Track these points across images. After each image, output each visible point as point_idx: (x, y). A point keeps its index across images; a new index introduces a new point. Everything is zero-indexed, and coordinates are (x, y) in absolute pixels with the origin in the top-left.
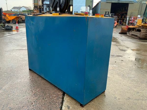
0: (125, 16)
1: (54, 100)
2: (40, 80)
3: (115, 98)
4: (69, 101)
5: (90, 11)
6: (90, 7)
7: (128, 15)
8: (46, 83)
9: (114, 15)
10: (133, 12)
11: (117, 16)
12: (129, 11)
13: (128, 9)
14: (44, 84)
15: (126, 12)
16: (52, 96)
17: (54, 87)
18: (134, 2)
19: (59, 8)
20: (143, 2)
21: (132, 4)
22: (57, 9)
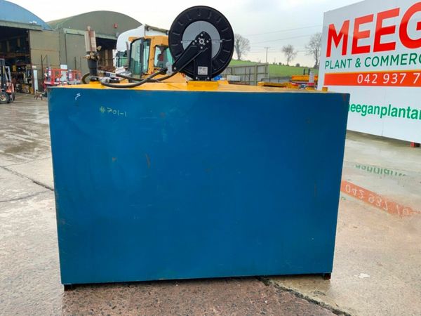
10: (46, 57)
13: (31, 47)
18: (42, 28)
19: (206, 68)
20: (66, 30)
21: (39, 33)
22: (199, 70)
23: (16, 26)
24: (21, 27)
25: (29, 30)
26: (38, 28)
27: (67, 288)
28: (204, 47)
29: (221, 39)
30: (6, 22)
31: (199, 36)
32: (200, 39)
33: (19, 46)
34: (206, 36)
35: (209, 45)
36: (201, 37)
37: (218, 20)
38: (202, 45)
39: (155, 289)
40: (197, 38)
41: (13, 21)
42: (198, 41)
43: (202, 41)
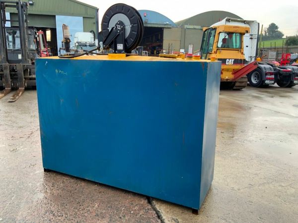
0: (158, 51)
1: (141, 215)
2: (86, 187)
3: (233, 189)
4: (168, 210)
5: (94, 40)
6: (94, 33)
7: (165, 50)
8: (102, 189)
9: (142, 49)
10: (172, 44)
11: (147, 51)
12: (164, 42)
13: (164, 39)
14: (100, 192)
15: (159, 44)
16: (133, 210)
17: (123, 194)
18: (171, 26)
19: (122, 45)
20: (186, 26)
21: (169, 29)
22: (118, 47)
23: (156, 26)
24: (159, 26)
25: (163, 28)
26: (169, 27)
27: (45, 170)
28: (120, 31)
29: (131, 24)
30: (151, 24)
31: (117, 24)
32: (118, 26)
33: (159, 38)
34: (121, 23)
35: (124, 29)
36: (118, 24)
37: (128, 12)
38: (119, 30)
39: (83, 184)
40: (116, 26)
41: (155, 23)
42: (117, 27)
43: (119, 28)
